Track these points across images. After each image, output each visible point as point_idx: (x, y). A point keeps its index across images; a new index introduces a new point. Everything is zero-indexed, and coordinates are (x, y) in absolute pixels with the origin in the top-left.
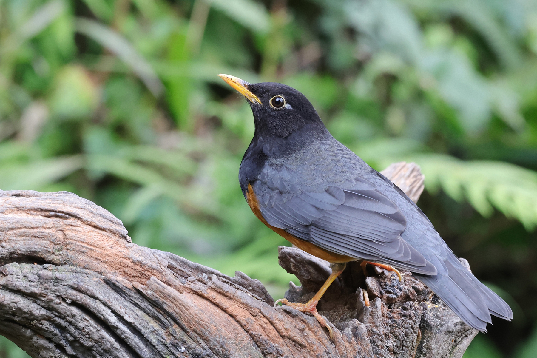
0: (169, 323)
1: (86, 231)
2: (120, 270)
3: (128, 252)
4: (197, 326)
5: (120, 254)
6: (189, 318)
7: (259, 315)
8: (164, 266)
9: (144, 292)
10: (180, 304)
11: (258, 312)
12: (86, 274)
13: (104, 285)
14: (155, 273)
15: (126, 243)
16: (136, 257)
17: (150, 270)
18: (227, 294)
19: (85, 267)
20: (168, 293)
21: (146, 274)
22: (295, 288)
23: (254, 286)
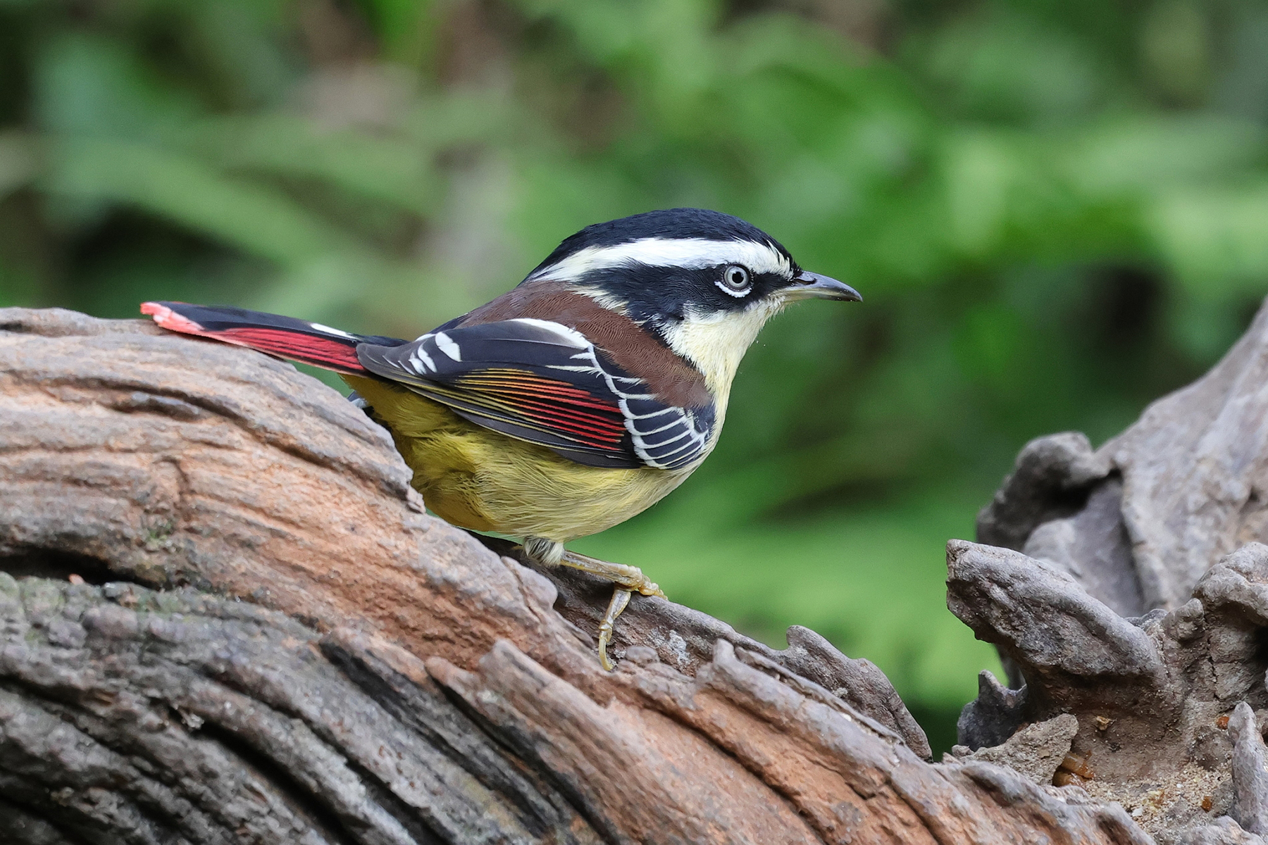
0: (554, 812)
1: (261, 467)
2: (380, 612)
3: (411, 548)
4: (656, 828)
5: (382, 553)
6: (630, 796)
7: (882, 794)
8: (543, 604)
9: (468, 697)
10: (599, 744)
11: (878, 782)
12: (258, 623)
13: (324, 667)
14: (508, 628)
15: (405, 513)
16: (442, 567)
17: (489, 617)
18: (767, 713)
19: (251, 599)
20: (556, 704)
21: (474, 630)
22: (1000, 694)
23: (853, 682)
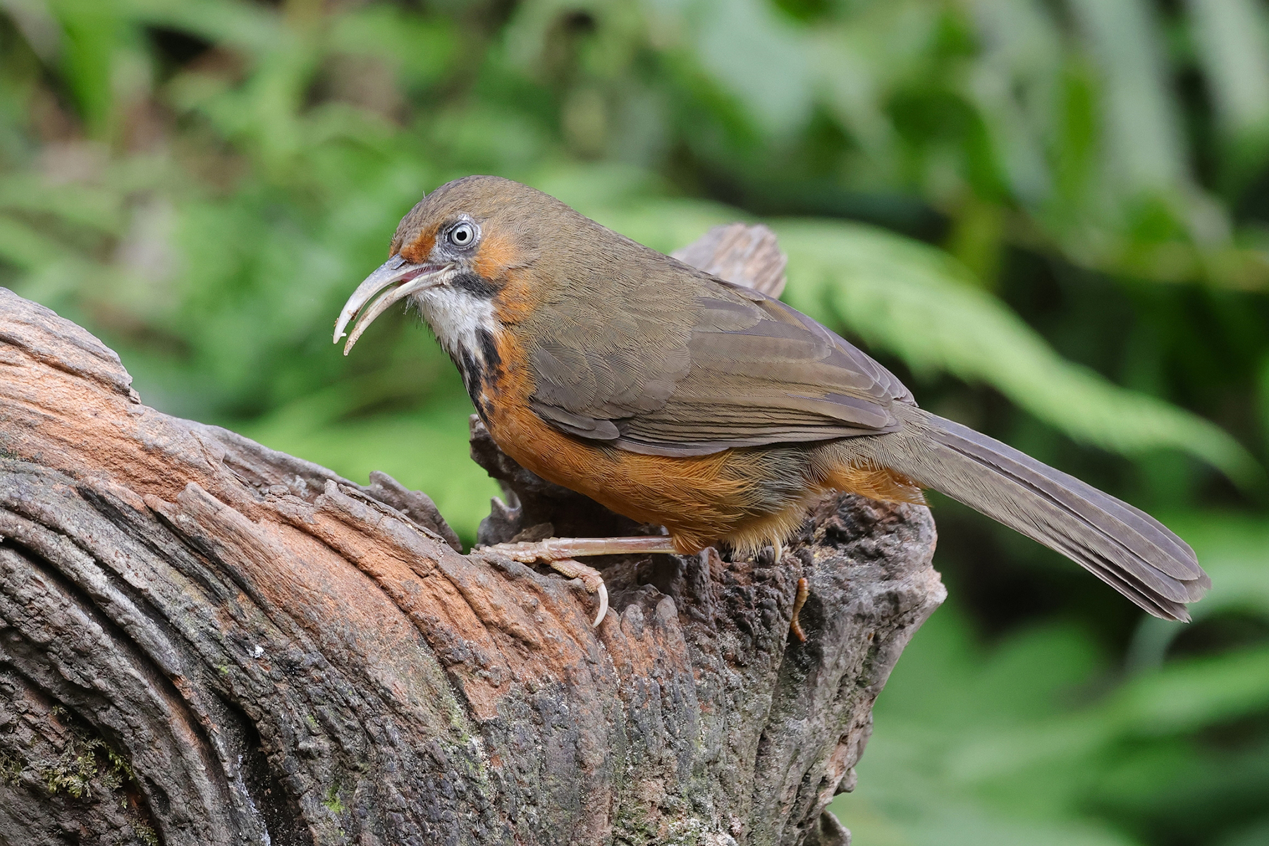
0: (226, 590)
1: (37, 377)
2: (114, 467)
3: (132, 426)
4: (291, 599)
5: (114, 429)
6: (274, 580)
7: (433, 574)
8: (215, 459)
9: (171, 518)
10: (254, 546)
11: (431, 567)
12: (37, 475)
13: (80, 502)
14: (195, 475)
15: (129, 404)
16: (153, 437)
17: (183, 468)
18: (359, 525)
19: (34, 460)
20: (227, 522)
21: (173, 476)
22: (504, 512)
23: (412, 505)
